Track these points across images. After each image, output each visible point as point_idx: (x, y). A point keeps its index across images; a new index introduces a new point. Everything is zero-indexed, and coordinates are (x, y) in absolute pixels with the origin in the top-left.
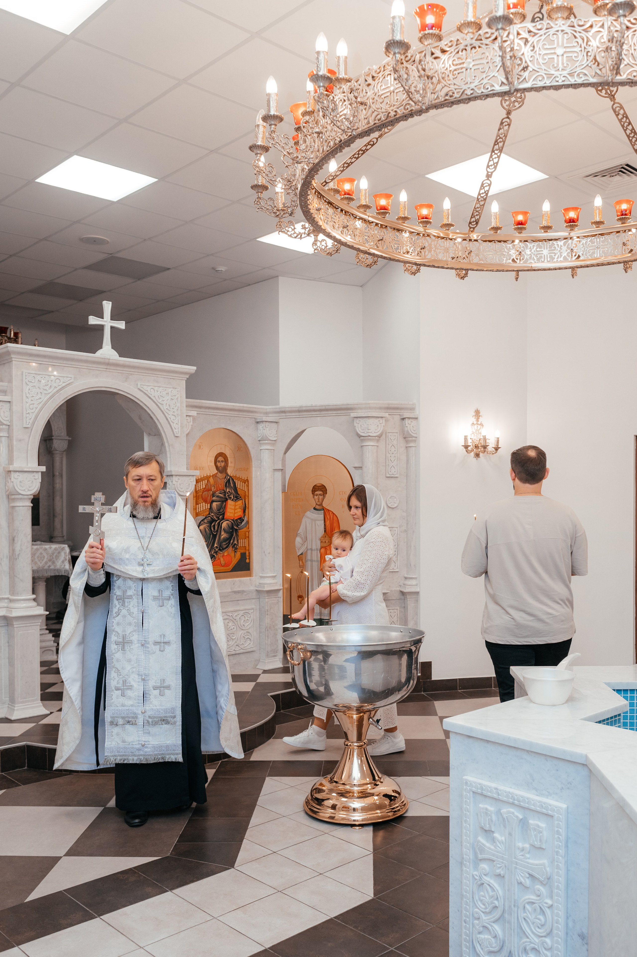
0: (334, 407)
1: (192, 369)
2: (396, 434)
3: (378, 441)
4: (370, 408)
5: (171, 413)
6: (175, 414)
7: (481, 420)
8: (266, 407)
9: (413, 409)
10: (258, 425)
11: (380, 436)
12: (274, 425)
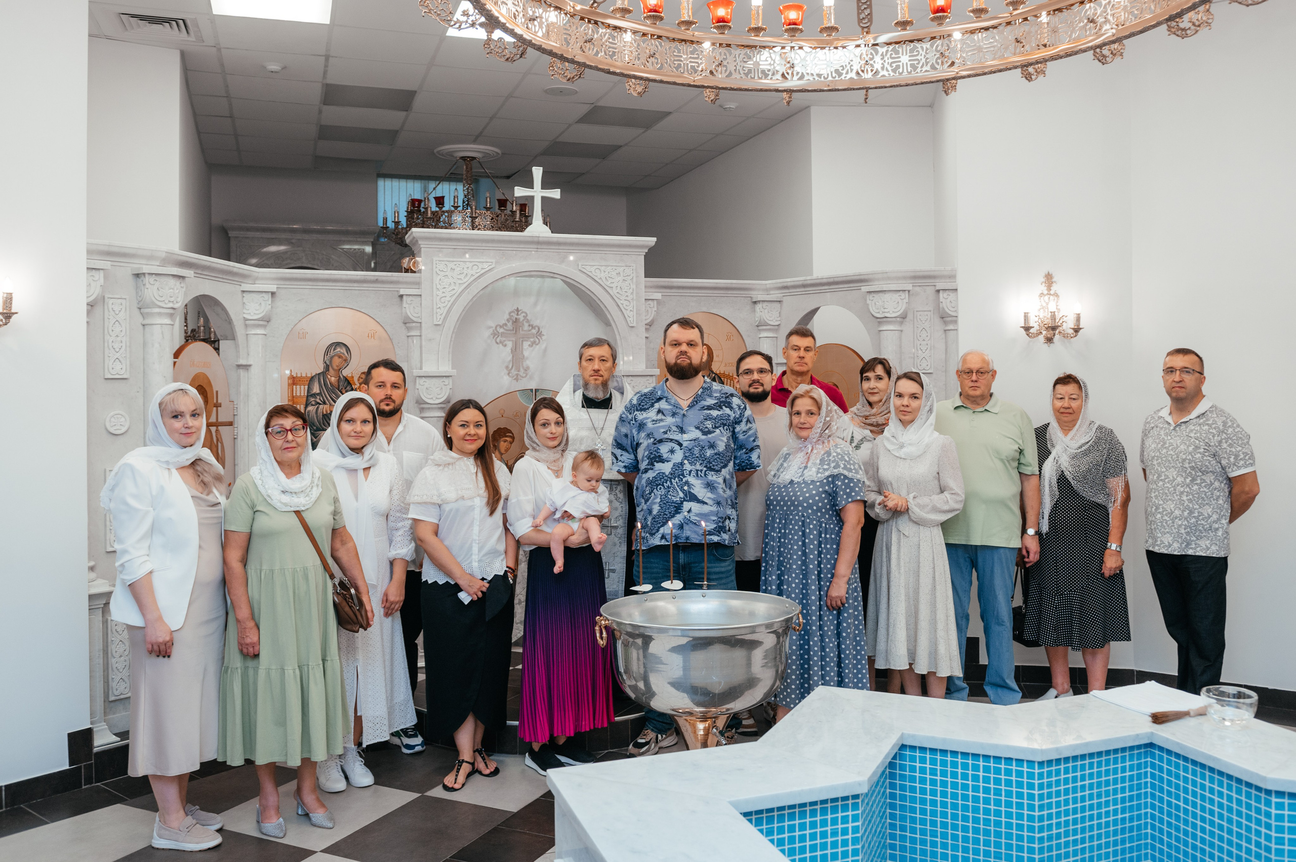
0: (844, 279)
1: (651, 241)
2: (929, 313)
3: (901, 323)
4: (889, 278)
5: (623, 298)
6: (628, 299)
7: (1054, 288)
8: (764, 282)
9: (952, 277)
10: (756, 306)
11: (904, 317)
12: (777, 305)
